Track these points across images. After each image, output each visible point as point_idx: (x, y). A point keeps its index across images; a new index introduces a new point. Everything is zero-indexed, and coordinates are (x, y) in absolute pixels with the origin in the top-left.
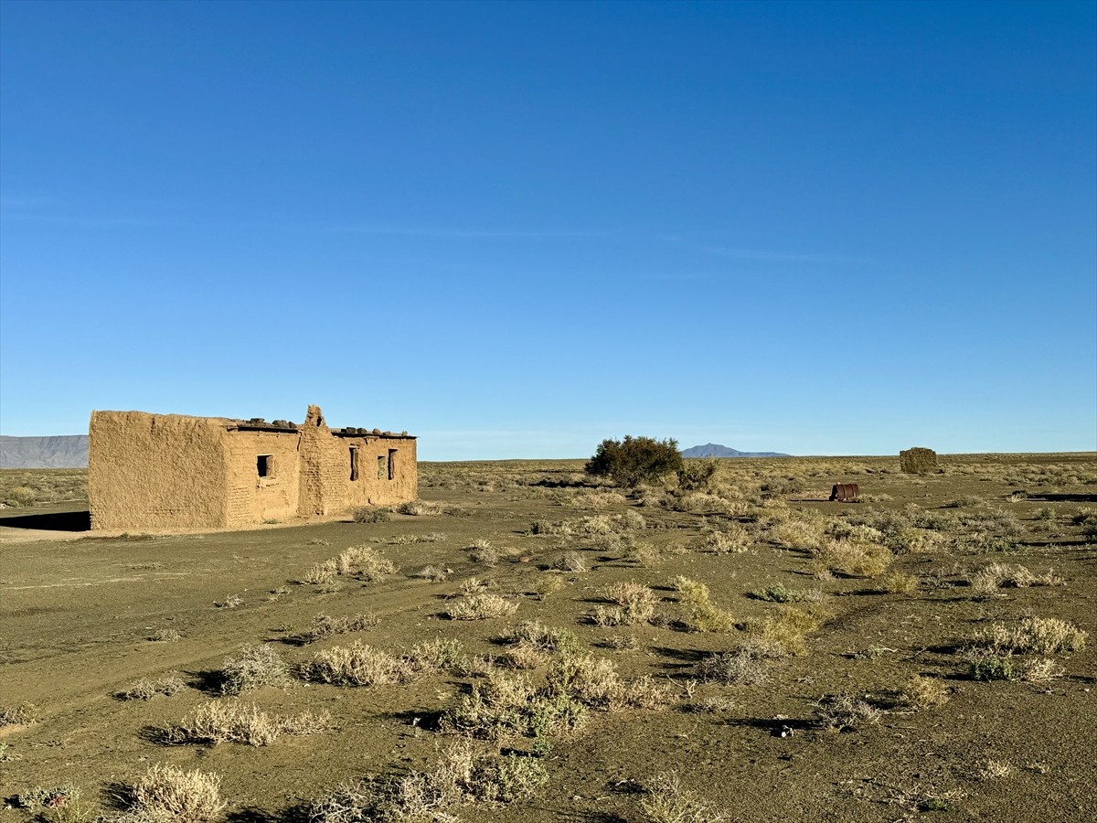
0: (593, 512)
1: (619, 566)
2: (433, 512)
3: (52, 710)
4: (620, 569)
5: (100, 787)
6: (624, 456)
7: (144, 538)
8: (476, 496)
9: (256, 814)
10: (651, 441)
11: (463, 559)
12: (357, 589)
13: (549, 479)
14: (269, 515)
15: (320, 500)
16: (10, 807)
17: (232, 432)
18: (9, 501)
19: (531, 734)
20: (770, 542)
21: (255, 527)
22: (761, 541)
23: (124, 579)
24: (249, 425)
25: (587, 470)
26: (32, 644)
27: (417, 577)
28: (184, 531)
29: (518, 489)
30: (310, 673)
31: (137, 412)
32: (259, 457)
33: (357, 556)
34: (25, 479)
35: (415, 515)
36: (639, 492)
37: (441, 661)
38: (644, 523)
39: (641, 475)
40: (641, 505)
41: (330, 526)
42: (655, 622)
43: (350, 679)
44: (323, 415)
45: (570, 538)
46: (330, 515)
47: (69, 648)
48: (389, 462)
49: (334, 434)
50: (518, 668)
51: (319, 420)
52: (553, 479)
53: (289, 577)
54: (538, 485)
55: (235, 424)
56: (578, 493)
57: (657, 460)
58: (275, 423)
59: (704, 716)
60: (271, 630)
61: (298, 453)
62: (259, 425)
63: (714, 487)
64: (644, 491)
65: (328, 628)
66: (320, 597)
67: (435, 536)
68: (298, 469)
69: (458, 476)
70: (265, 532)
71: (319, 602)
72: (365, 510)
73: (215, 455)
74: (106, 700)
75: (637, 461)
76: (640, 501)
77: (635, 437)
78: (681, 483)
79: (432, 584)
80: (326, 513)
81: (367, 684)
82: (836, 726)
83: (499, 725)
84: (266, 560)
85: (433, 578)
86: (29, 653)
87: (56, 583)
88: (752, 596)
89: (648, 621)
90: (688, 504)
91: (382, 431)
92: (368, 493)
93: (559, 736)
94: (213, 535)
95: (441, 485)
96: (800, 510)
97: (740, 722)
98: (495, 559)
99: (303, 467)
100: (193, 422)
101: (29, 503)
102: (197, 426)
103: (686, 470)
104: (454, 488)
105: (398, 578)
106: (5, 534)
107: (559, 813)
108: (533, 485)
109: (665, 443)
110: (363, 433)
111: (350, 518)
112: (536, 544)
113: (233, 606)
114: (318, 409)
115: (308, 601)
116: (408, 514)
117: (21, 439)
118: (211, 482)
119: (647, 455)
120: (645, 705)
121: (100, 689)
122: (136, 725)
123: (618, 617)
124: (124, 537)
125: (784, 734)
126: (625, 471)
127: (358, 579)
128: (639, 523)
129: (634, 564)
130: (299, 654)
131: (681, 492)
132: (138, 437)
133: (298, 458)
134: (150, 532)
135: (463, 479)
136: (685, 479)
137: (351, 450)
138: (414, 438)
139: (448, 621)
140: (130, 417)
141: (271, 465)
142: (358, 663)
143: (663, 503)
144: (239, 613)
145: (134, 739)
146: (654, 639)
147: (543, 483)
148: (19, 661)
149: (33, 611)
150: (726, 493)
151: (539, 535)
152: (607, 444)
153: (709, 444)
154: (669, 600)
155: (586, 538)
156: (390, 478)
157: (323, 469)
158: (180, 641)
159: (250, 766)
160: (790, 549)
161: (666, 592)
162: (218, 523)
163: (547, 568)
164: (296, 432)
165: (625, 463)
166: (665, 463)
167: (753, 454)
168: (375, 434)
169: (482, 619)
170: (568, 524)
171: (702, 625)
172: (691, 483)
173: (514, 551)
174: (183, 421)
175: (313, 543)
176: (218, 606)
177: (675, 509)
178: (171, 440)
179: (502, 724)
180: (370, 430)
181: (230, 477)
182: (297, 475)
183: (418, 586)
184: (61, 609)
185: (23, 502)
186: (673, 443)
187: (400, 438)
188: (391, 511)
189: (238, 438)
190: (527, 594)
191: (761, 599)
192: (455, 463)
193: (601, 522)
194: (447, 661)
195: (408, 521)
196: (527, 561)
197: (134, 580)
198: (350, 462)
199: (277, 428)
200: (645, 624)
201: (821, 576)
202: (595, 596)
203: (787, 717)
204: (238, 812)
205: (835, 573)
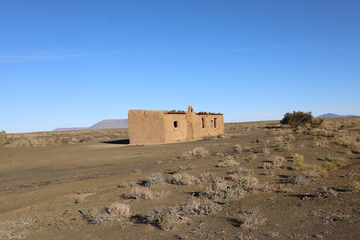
0: (278, 135)
1: (279, 151)
2: (228, 137)
3: (100, 190)
4: (280, 152)
5: (103, 208)
6: (293, 118)
7: (143, 145)
8: (243, 132)
9: (139, 216)
10: (302, 113)
11: (232, 150)
12: (196, 159)
13: (269, 126)
14: (178, 139)
15: (193, 134)
16: (79, 213)
17: (166, 114)
18: (111, 137)
19: (225, 198)
20: (335, 143)
21: (174, 142)
22: (332, 143)
23: (133, 156)
24: (171, 112)
25: (281, 123)
26: (104, 173)
27: (215, 156)
28: (154, 144)
29: (258, 130)
30: (171, 181)
31: (140, 110)
32: (174, 122)
33: (199, 150)
34: (118, 131)
35: (222, 138)
36: (297, 129)
37: (209, 179)
38: (294, 138)
39: (299, 124)
40: (297, 133)
41: (195, 142)
42: (282, 167)
43: (181, 183)
44: (193, 108)
45: (268, 144)
46: (196, 138)
47: (113, 174)
48: (215, 122)
49: (197, 114)
50: (233, 180)
51: (192, 110)
52: (270, 126)
53: (178, 156)
54: (265, 128)
55: (167, 112)
56: (277, 130)
57: (304, 119)
58: (178, 111)
59: (282, 194)
60: (167, 170)
61: (186, 120)
62: (174, 112)
63: (323, 127)
64: (299, 128)
65: (180, 169)
66: (185, 161)
67: (225, 144)
68: (186, 125)
69: (240, 126)
70: (176, 144)
71: (184, 163)
72: (206, 137)
73: (161, 121)
74: (116, 188)
75: (297, 119)
76: (296, 132)
77: (297, 111)
78: (312, 126)
79: (219, 158)
80: (195, 138)
81: (186, 185)
82: (322, 196)
83: (216, 195)
84: (173, 151)
85: (220, 156)
86: (102, 176)
87: (114, 158)
88: (320, 160)
89: (280, 167)
90: (312, 132)
91: (212, 113)
92: (208, 132)
93: (234, 199)
94: (161, 145)
95: (234, 129)
96: (350, 133)
97: (293, 196)
98: (241, 150)
99: (187, 124)
100: (155, 112)
101: (116, 137)
102: (156, 113)
103: (313, 121)
104: (237, 130)
105: (210, 156)
106: (107, 145)
107: (220, 218)
108: (263, 128)
109: (307, 113)
110: (206, 113)
111: (201, 139)
112: (256, 145)
113: (159, 164)
114: (191, 106)
115: (181, 162)
116: (220, 138)
117: (119, 120)
118: (161, 129)
119: (301, 117)
120: (264, 190)
121: (116, 185)
122: (120, 194)
123: (270, 166)
124: (137, 146)
125: (304, 199)
126: (293, 122)
127: (197, 156)
128: (293, 138)
129: (284, 151)
130: (170, 177)
131: (311, 128)
132: (141, 117)
133: (186, 121)
134: (145, 144)
135: (241, 127)
136: (313, 124)
137: (202, 119)
138: (222, 114)
139: (217, 168)
140: (139, 111)
141: (178, 124)
142: (184, 178)
143: (304, 132)
144: (160, 165)
145: (119, 197)
146: (280, 172)
147: (267, 127)
148: (98, 178)
149: (107, 165)
150: (327, 128)
151: (259, 143)
152: (287, 114)
153: (329, 113)
154: (290, 161)
155: (274, 143)
156: (215, 127)
157: (193, 125)
158: (142, 172)
159: (144, 204)
160: (341, 145)
161: (290, 159)
162: (163, 141)
163: (257, 152)
164: (185, 114)
165: (293, 120)
166: (307, 119)
167: (345, 116)
168: (210, 114)
169: (228, 167)
170: (269, 139)
171: (297, 168)
172: (315, 125)
173: (248, 148)
174: (153, 112)
175: (188, 146)
176: (155, 164)
177: (308, 134)
178: (150, 117)
179: (217, 195)
180: (208, 112)
181: (166, 128)
182: (186, 127)
183: (215, 158)
184: (114, 164)
185: (115, 137)
186: (310, 113)
187: (218, 114)
188: (215, 137)
189: (168, 116)
190: (245, 160)
191: (323, 160)
192: (241, 123)
193: (280, 139)
194: (211, 178)
195: (219, 140)
196: (252, 151)
197: (135, 157)
198: (202, 122)
199: (179, 113)
200: (279, 168)
201: (348, 153)
202: (267, 160)
203: (309, 194)
204: (135, 216)
205: (353, 152)
